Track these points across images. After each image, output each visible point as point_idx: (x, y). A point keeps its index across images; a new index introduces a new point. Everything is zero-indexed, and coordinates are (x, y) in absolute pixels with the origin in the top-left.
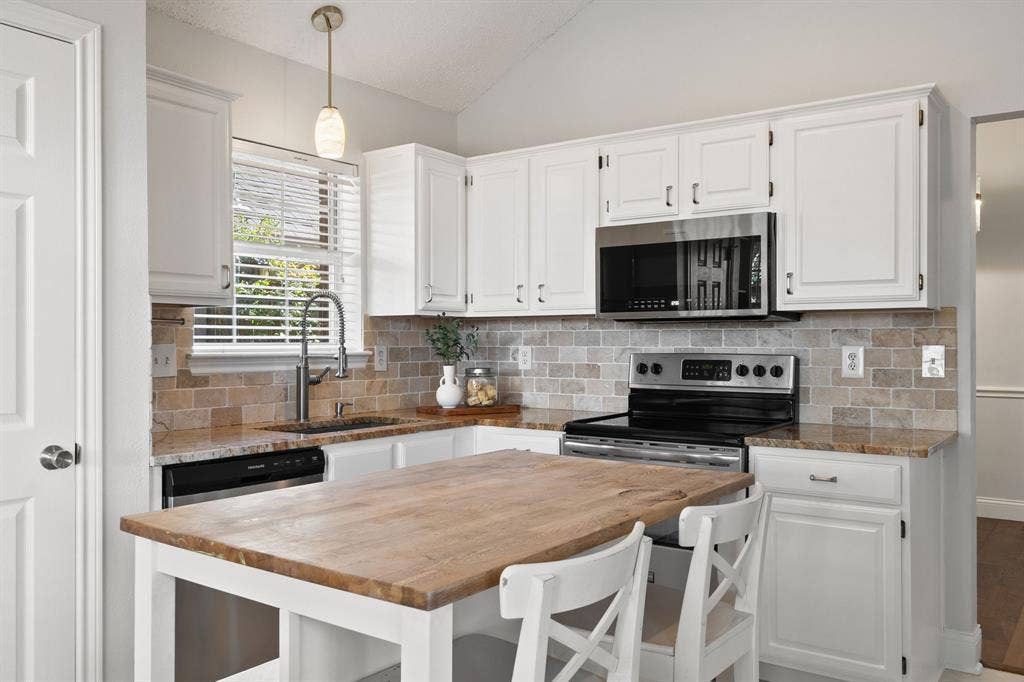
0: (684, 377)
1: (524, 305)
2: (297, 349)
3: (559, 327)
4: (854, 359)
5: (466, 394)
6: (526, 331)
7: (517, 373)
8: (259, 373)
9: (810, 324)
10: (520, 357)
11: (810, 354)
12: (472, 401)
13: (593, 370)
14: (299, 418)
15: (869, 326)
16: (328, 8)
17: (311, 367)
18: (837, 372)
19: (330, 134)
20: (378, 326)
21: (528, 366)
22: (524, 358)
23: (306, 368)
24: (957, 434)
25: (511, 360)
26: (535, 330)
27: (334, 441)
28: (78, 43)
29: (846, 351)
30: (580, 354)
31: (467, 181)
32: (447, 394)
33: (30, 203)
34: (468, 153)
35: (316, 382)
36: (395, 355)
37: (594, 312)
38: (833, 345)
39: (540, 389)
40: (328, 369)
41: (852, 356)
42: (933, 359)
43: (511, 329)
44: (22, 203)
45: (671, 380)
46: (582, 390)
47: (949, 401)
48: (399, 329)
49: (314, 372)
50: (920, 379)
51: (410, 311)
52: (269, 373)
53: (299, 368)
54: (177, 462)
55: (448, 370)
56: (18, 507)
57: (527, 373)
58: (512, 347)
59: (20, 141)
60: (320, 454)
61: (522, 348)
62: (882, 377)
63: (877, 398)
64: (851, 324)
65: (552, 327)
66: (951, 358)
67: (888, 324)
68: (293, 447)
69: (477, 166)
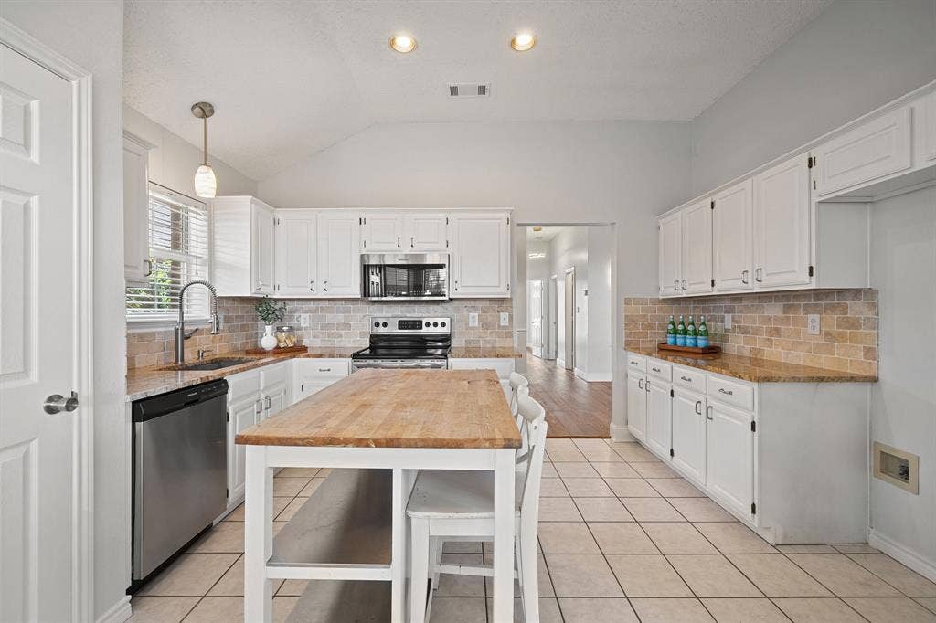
0: (399, 328)
1: (315, 292)
2: (176, 316)
3: (327, 303)
4: (474, 318)
5: (279, 342)
6: (305, 306)
7: (300, 329)
8: (147, 333)
9: (456, 304)
10: (302, 320)
11: (456, 316)
12: (282, 345)
13: (347, 326)
14: (177, 361)
15: (479, 304)
16: (205, 104)
17: (186, 328)
18: (467, 324)
19: (205, 182)
20: (218, 302)
21: (307, 325)
22: (304, 320)
23: (182, 329)
24: (513, 347)
25: (296, 322)
26: (311, 305)
27: (232, 373)
28: (74, 83)
29: (471, 314)
30: (340, 318)
31: (276, 222)
32: (268, 341)
33: (35, 201)
34: (276, 205)
35: (188, 338)
36: (227, 320)
37: (360, 296)
38: (466, 313)
39: (315, 337)
40: (197, 329)
41: (474, 317)
42: (504, 319)
43: (296, 304)
44: (27, 199)
45: (393, 329)
46: (341, 336)
47: (510, 335)
48: (229, 304)
49: (188, 330)
50: (499, 326)
51: (247, 294)
52: (154, 333)
53: (176, 330)
54: (144, 397)
55: (269, 329)
56: (23, 449)
57: (306, 328)
58: (297, 315)
59: (26, 149)
60: (225, 382)
61: (303, 315)
62: (485, 326)
63: (483, 335)
64: (472, 304)
65: (321, 304)
66: (511, 318)
67: (487, 304)
68: (211, 379)
69: (281, 214)
